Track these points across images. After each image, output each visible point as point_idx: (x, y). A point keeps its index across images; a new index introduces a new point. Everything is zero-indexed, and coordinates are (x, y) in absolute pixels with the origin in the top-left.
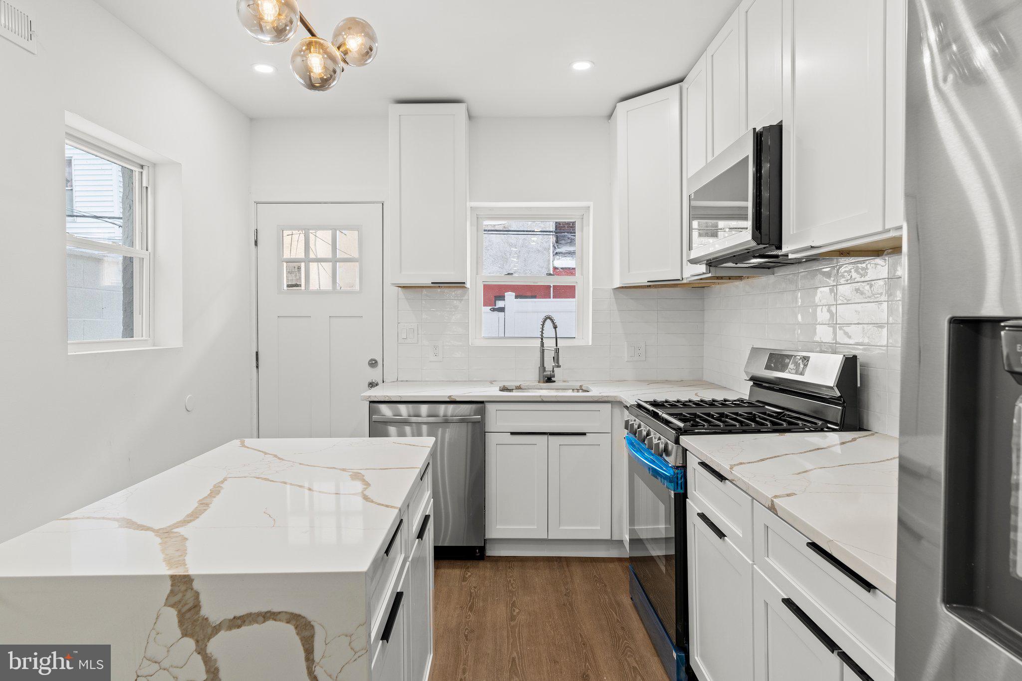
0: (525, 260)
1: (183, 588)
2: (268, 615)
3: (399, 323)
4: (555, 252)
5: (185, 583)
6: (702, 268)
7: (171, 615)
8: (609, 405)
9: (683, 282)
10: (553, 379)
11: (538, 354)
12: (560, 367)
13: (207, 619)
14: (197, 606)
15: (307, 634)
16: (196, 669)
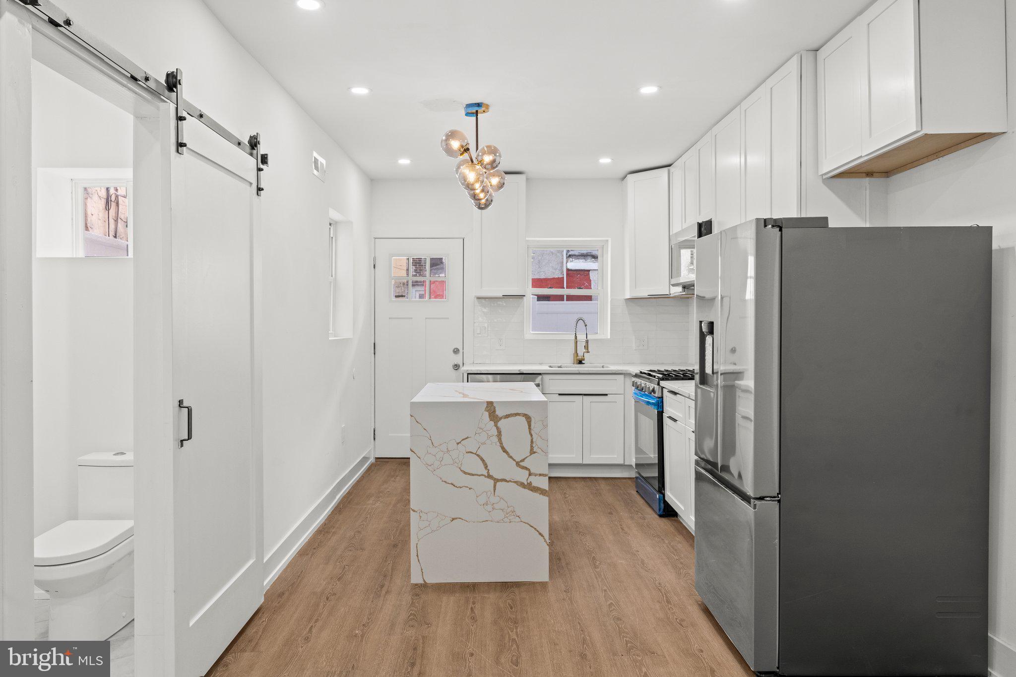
0: (539, 262)
1: (490, 405)
2: (517, 414)
3: (475, 323)
4: (569, 254)
6: (680, 289)
7: (487, 414)
8: (622, 376)
9: (670, 296)
10: (583, 362)
11: (573, 344)
12: (589, 352)
13: (498, 415)
14: (494, 411)
15: (529, 420)
16: (494, 431)
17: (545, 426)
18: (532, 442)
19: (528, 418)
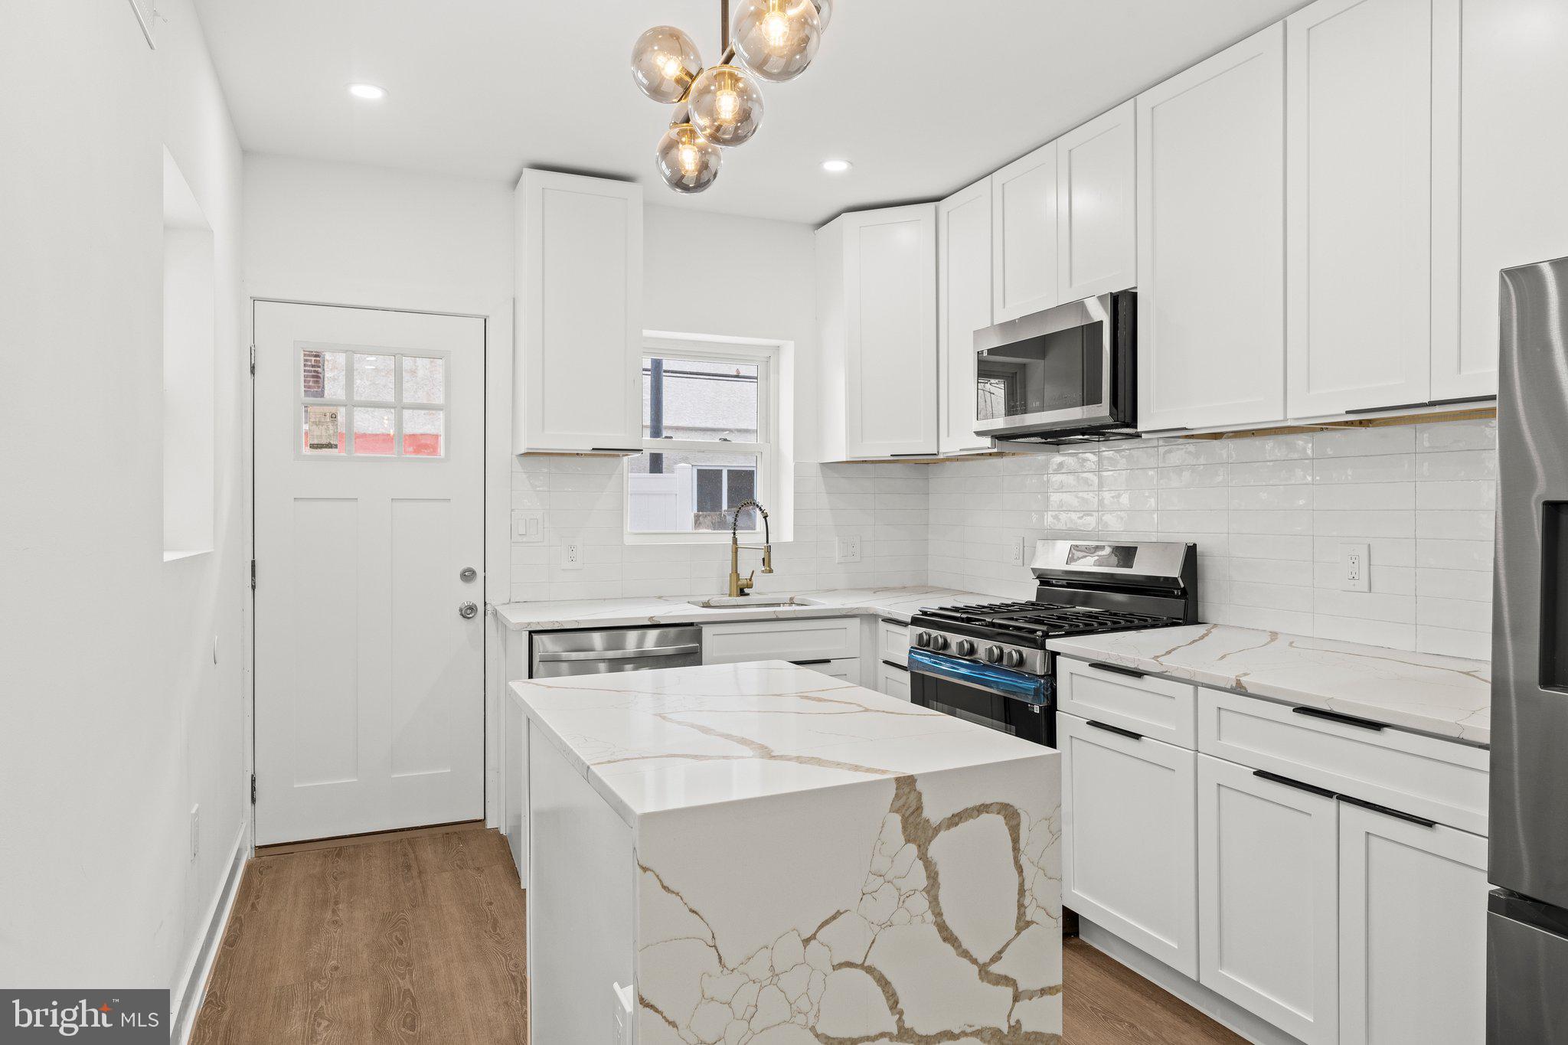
1: (907, 790)
2: (982, 808)
3: (512, 510)
5: (909, 784)
6: (987, 441)
7: (896, 819)
9: (939, 457)
10: (749, 591)
11: (730, 555)
12: (771, 571)
13: (928, 821)
14: (919, 808)
15: (1014, 823)
16: (919, 878)
17: (1056, 835)
18: (1022, 892)
19: (1010, 815)
